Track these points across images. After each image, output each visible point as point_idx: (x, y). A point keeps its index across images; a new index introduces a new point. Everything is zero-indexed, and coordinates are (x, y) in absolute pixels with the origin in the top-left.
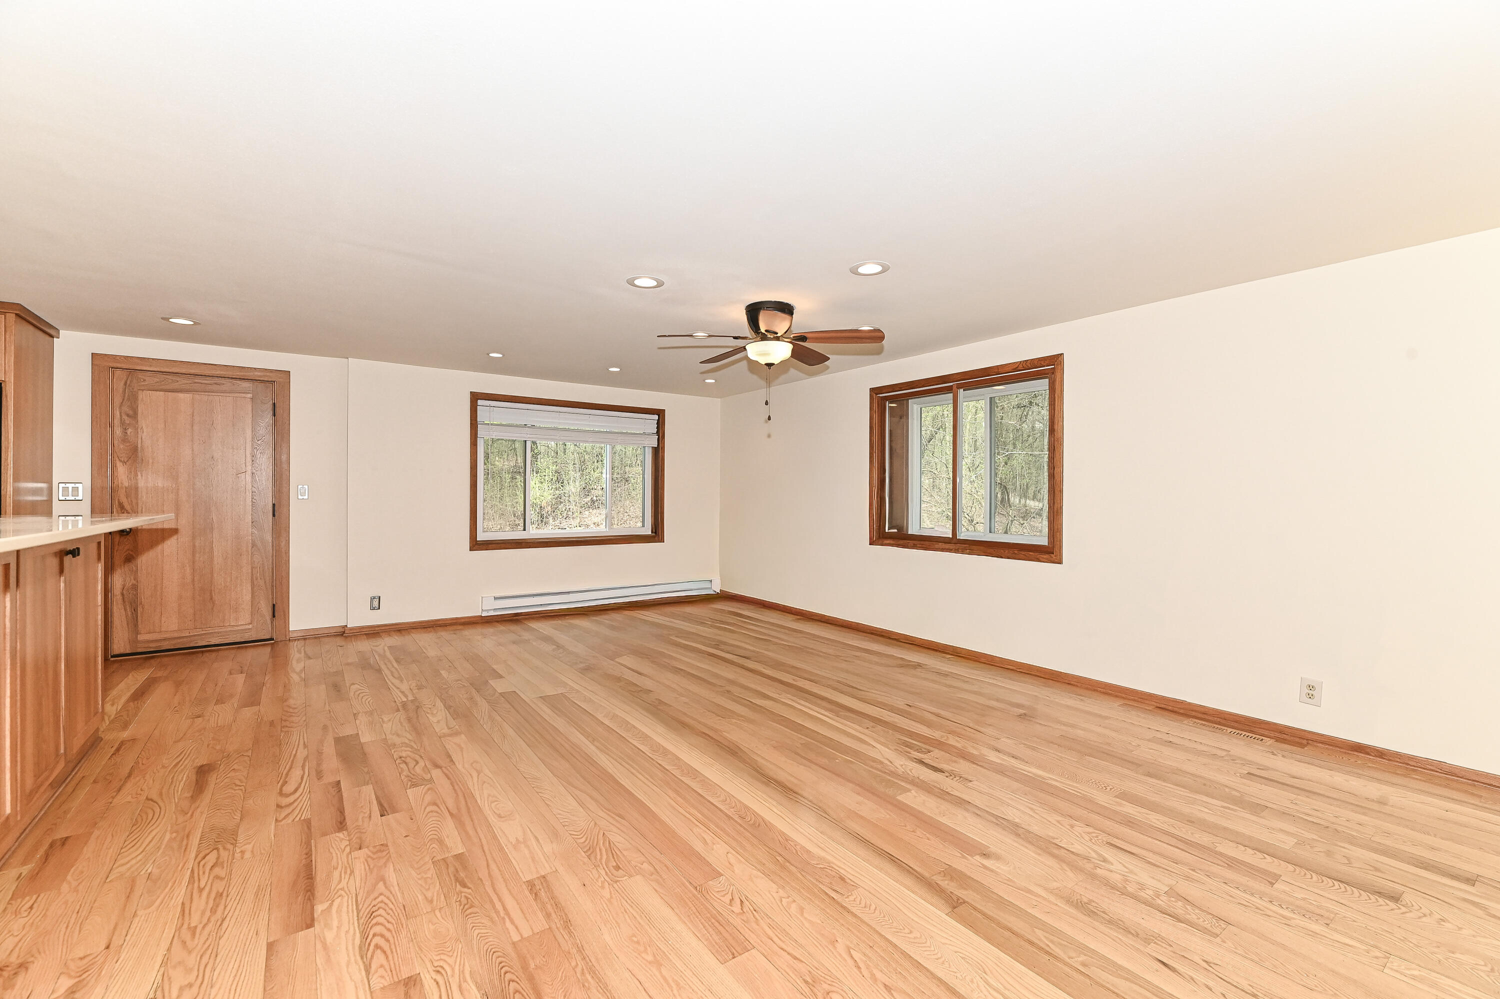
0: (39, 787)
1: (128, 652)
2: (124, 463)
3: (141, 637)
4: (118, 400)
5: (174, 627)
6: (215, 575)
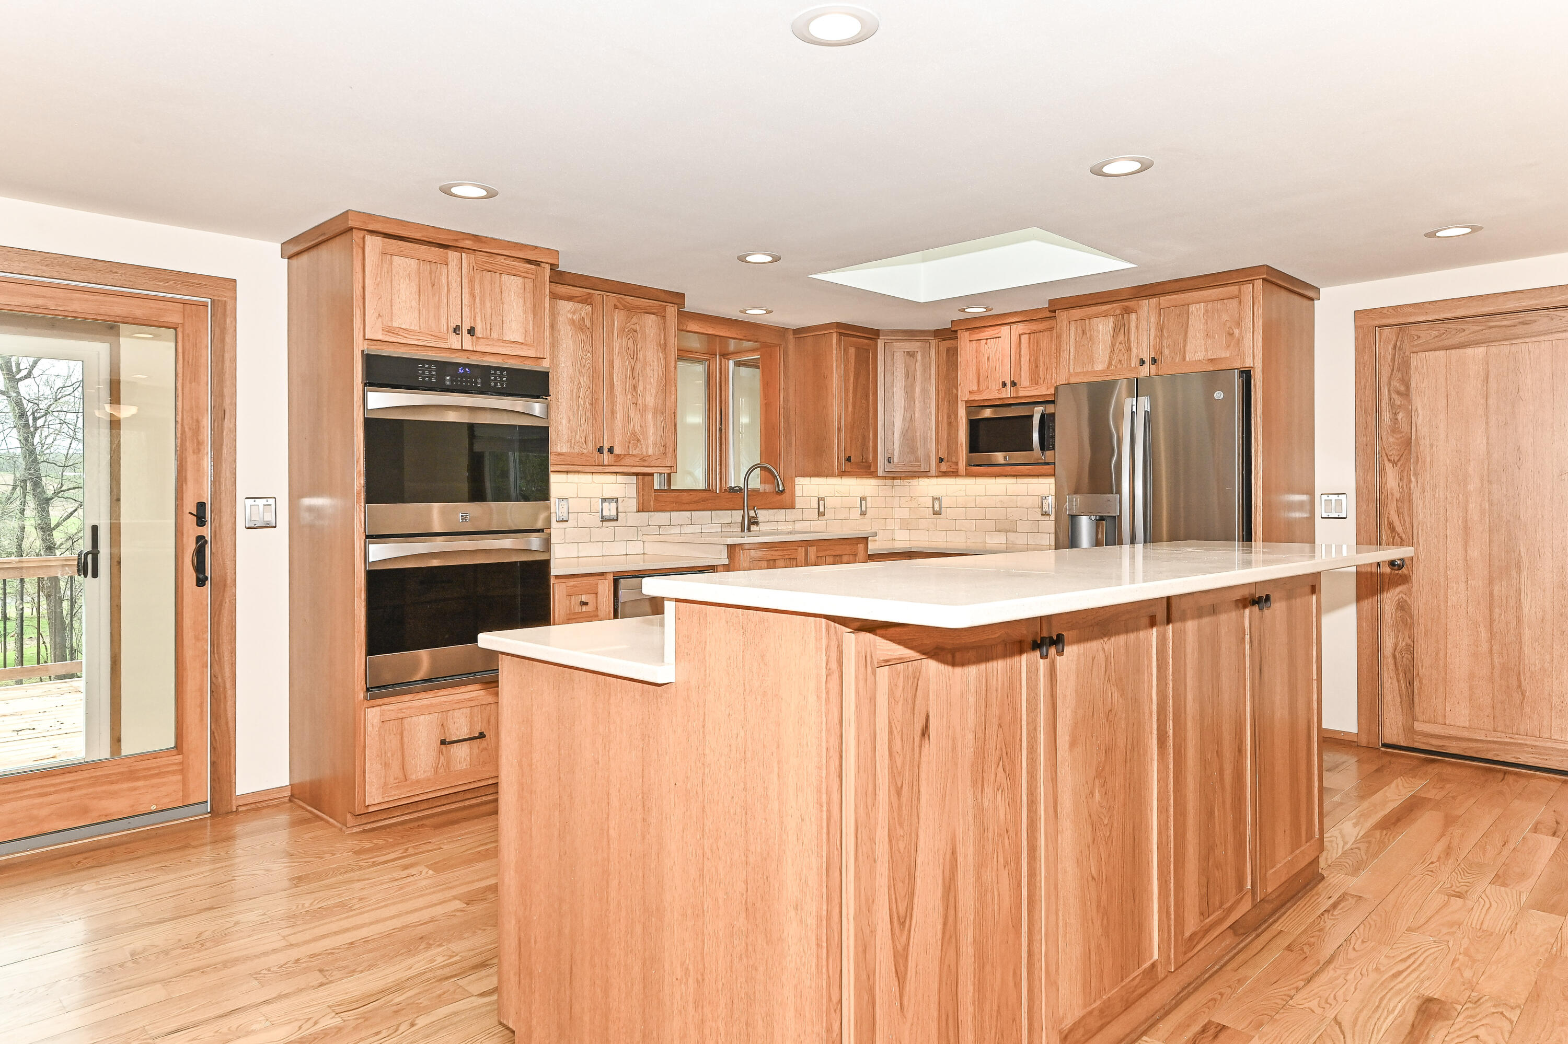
0: (1207, 931)
1: (1402, 744)
2: (1395, 463)
3: (1418, 726)
4: (1385, 372)
5: (1463, 721)
6: (1525, 648)
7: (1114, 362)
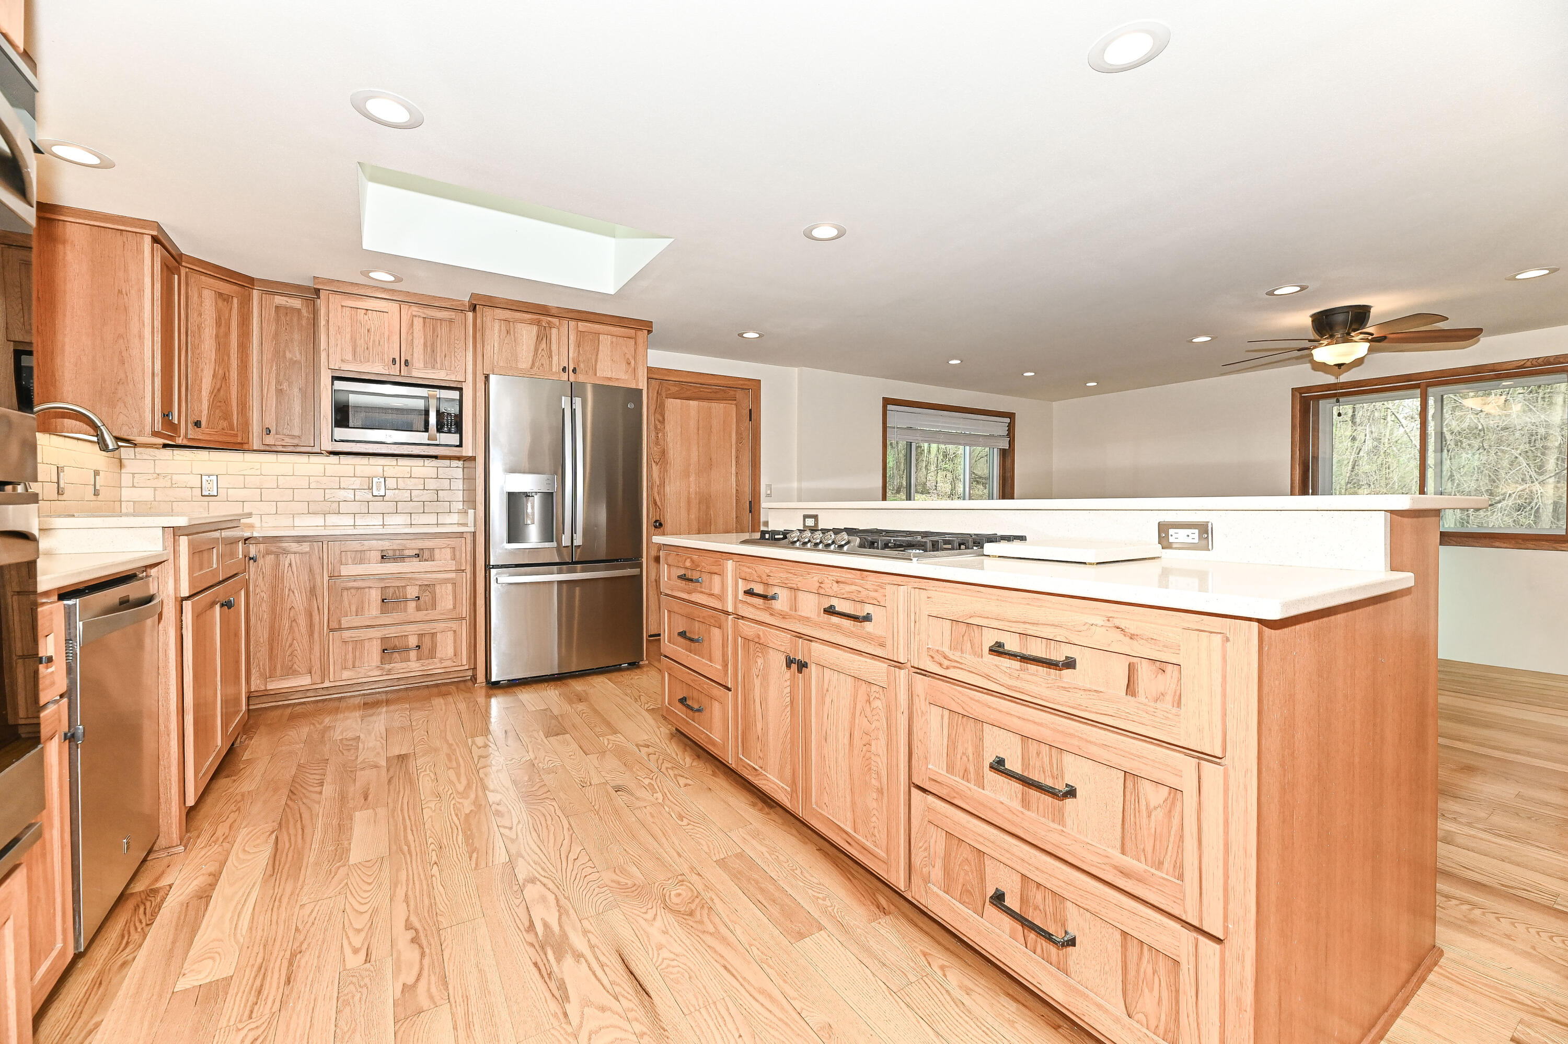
2: (657, 464)
4: (653, 407)
7: (537, 364)
